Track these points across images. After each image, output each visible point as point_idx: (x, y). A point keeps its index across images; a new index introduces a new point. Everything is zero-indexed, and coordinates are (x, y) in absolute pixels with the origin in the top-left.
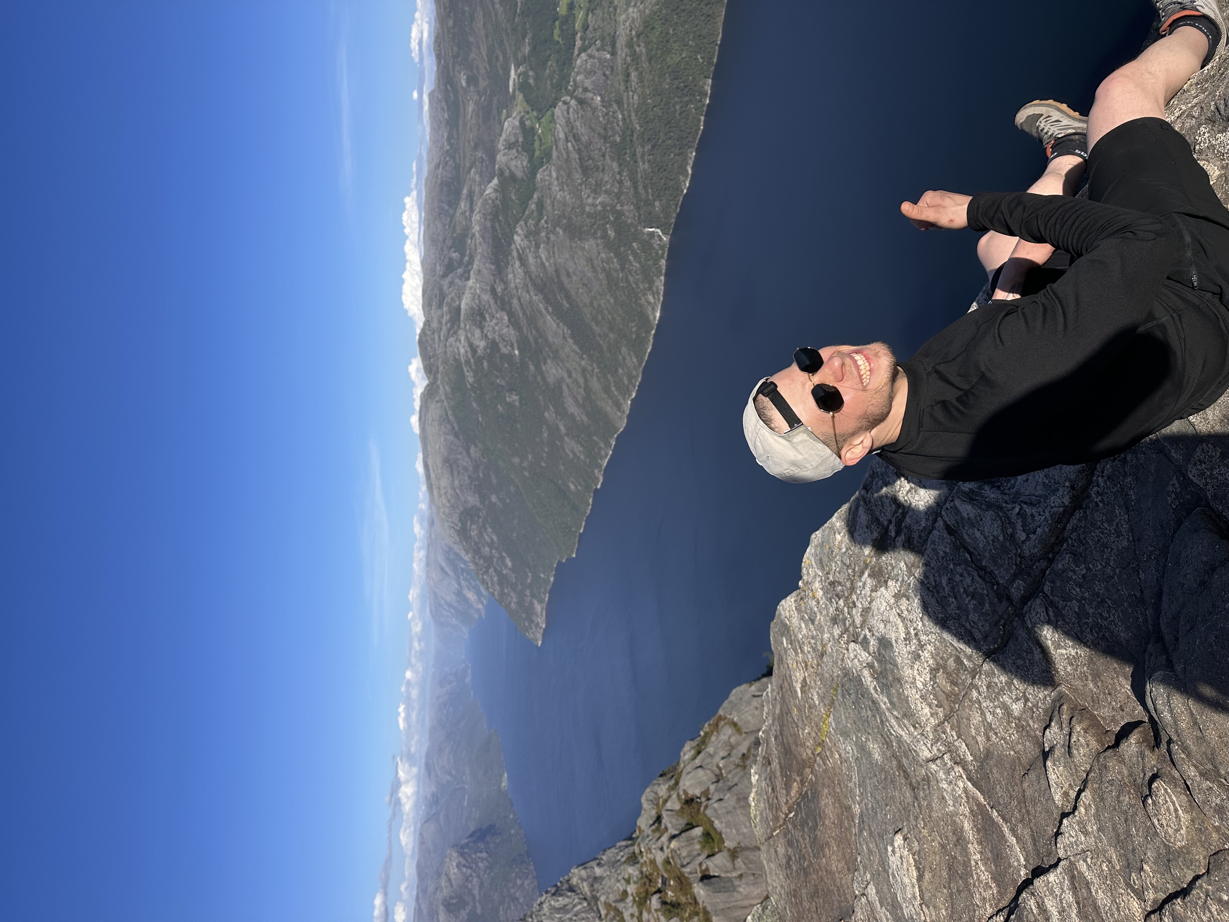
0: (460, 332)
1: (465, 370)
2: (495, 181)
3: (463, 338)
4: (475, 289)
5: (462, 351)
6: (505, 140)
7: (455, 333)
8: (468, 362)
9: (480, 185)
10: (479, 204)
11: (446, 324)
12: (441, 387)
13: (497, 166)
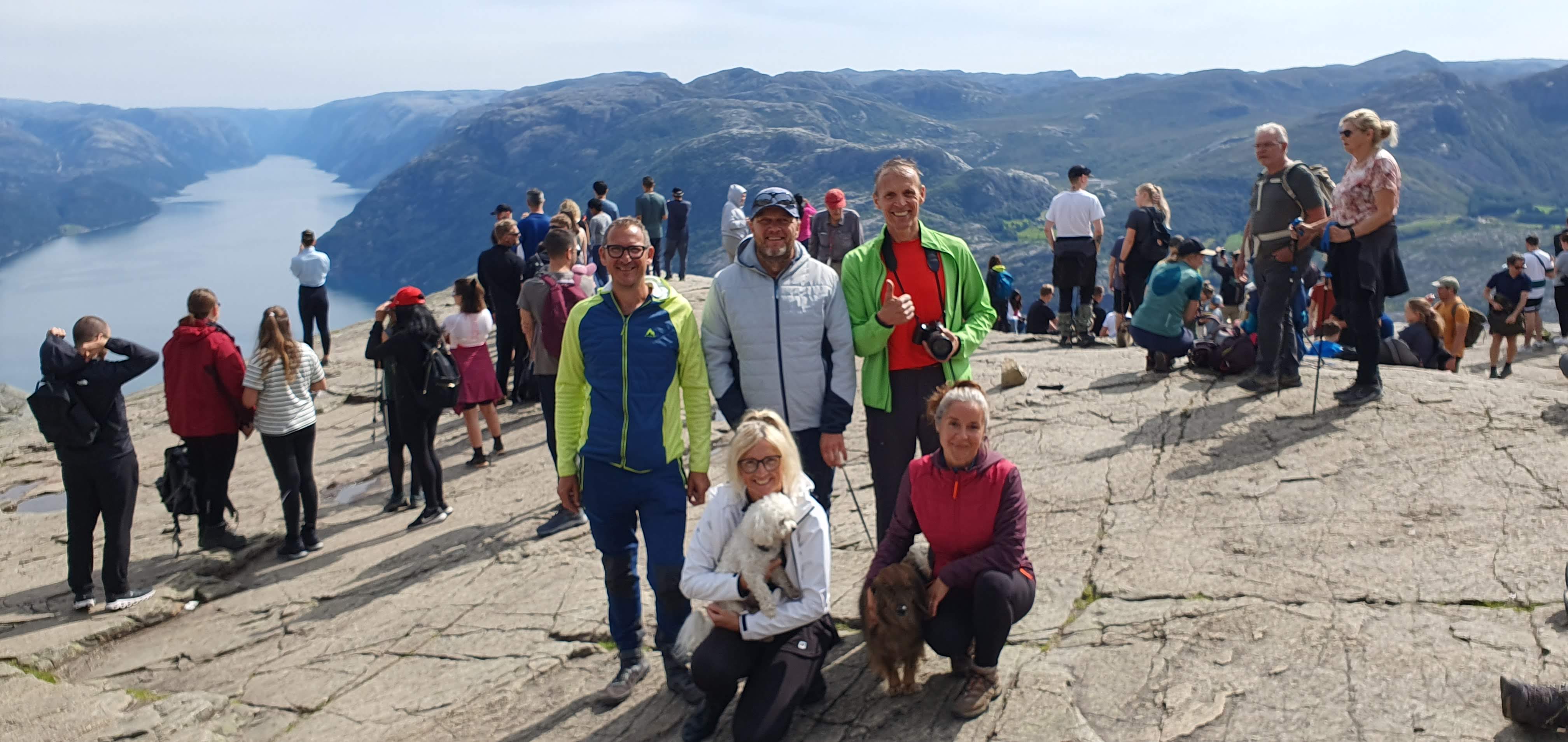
0: (759, 126)
1: (707, 136)
2: (967, 167)
3: (752, 131)
4: (820, 146)
5: (735, 131)
6: (1020, 177)
7: (758, 120)
8: (719, 139)
9: (960, 146)
10: (933, 146)
11: (770, 107)
12: (680, 103)
13: (985, 168)
